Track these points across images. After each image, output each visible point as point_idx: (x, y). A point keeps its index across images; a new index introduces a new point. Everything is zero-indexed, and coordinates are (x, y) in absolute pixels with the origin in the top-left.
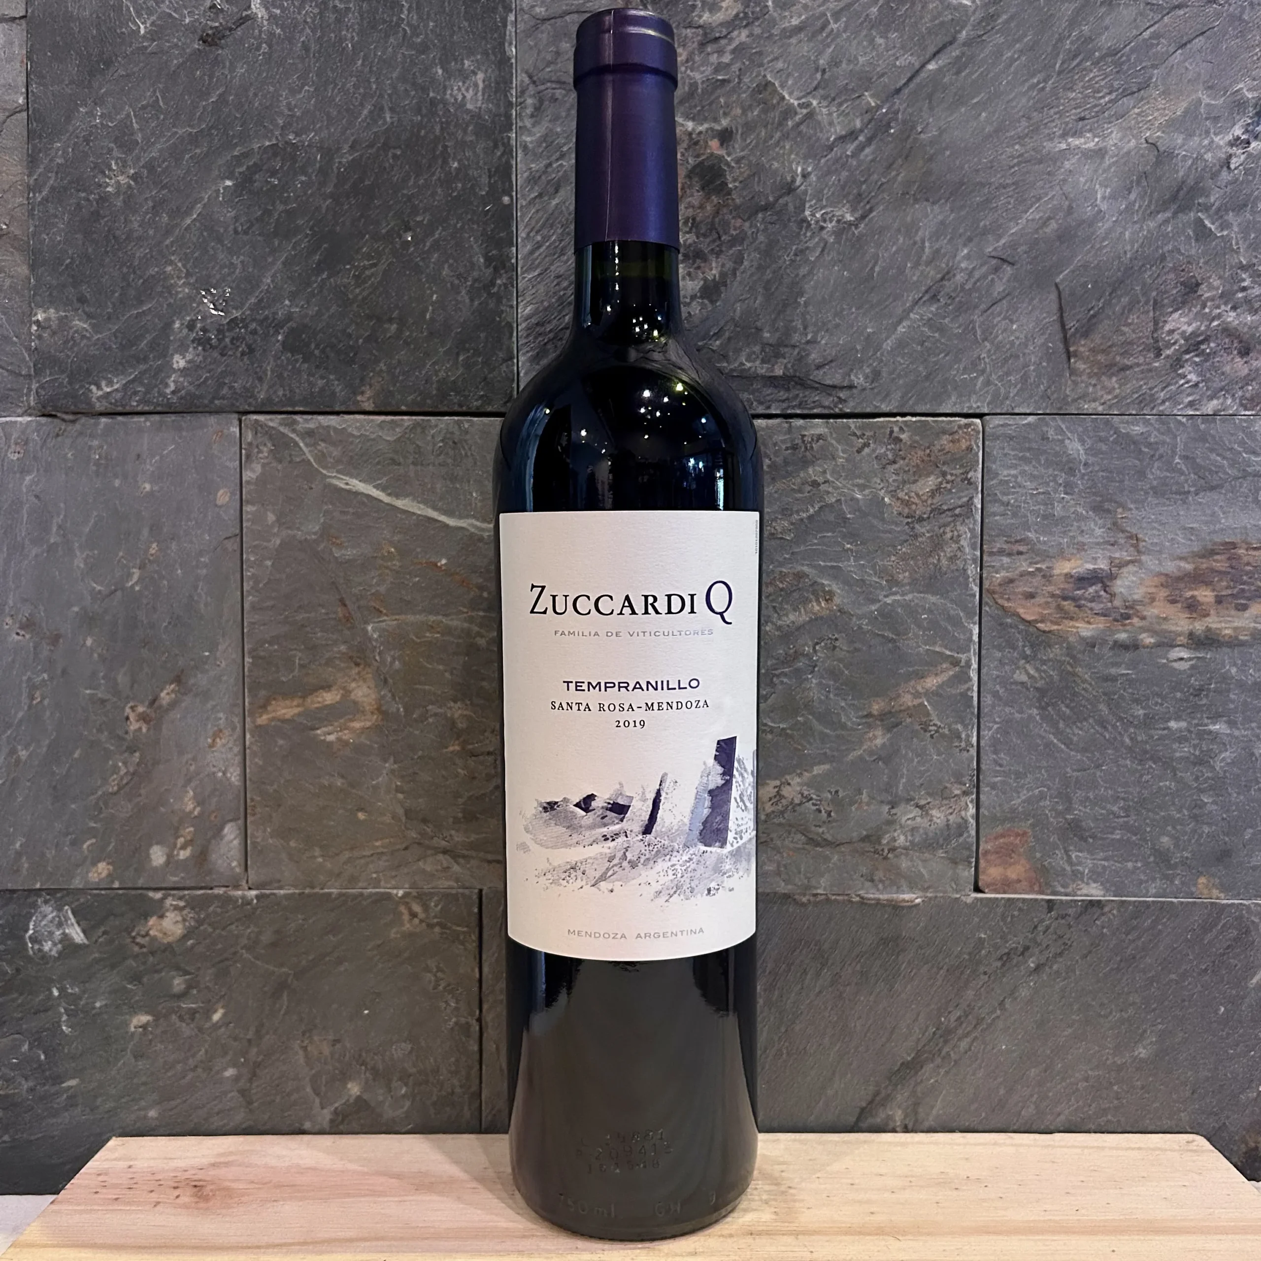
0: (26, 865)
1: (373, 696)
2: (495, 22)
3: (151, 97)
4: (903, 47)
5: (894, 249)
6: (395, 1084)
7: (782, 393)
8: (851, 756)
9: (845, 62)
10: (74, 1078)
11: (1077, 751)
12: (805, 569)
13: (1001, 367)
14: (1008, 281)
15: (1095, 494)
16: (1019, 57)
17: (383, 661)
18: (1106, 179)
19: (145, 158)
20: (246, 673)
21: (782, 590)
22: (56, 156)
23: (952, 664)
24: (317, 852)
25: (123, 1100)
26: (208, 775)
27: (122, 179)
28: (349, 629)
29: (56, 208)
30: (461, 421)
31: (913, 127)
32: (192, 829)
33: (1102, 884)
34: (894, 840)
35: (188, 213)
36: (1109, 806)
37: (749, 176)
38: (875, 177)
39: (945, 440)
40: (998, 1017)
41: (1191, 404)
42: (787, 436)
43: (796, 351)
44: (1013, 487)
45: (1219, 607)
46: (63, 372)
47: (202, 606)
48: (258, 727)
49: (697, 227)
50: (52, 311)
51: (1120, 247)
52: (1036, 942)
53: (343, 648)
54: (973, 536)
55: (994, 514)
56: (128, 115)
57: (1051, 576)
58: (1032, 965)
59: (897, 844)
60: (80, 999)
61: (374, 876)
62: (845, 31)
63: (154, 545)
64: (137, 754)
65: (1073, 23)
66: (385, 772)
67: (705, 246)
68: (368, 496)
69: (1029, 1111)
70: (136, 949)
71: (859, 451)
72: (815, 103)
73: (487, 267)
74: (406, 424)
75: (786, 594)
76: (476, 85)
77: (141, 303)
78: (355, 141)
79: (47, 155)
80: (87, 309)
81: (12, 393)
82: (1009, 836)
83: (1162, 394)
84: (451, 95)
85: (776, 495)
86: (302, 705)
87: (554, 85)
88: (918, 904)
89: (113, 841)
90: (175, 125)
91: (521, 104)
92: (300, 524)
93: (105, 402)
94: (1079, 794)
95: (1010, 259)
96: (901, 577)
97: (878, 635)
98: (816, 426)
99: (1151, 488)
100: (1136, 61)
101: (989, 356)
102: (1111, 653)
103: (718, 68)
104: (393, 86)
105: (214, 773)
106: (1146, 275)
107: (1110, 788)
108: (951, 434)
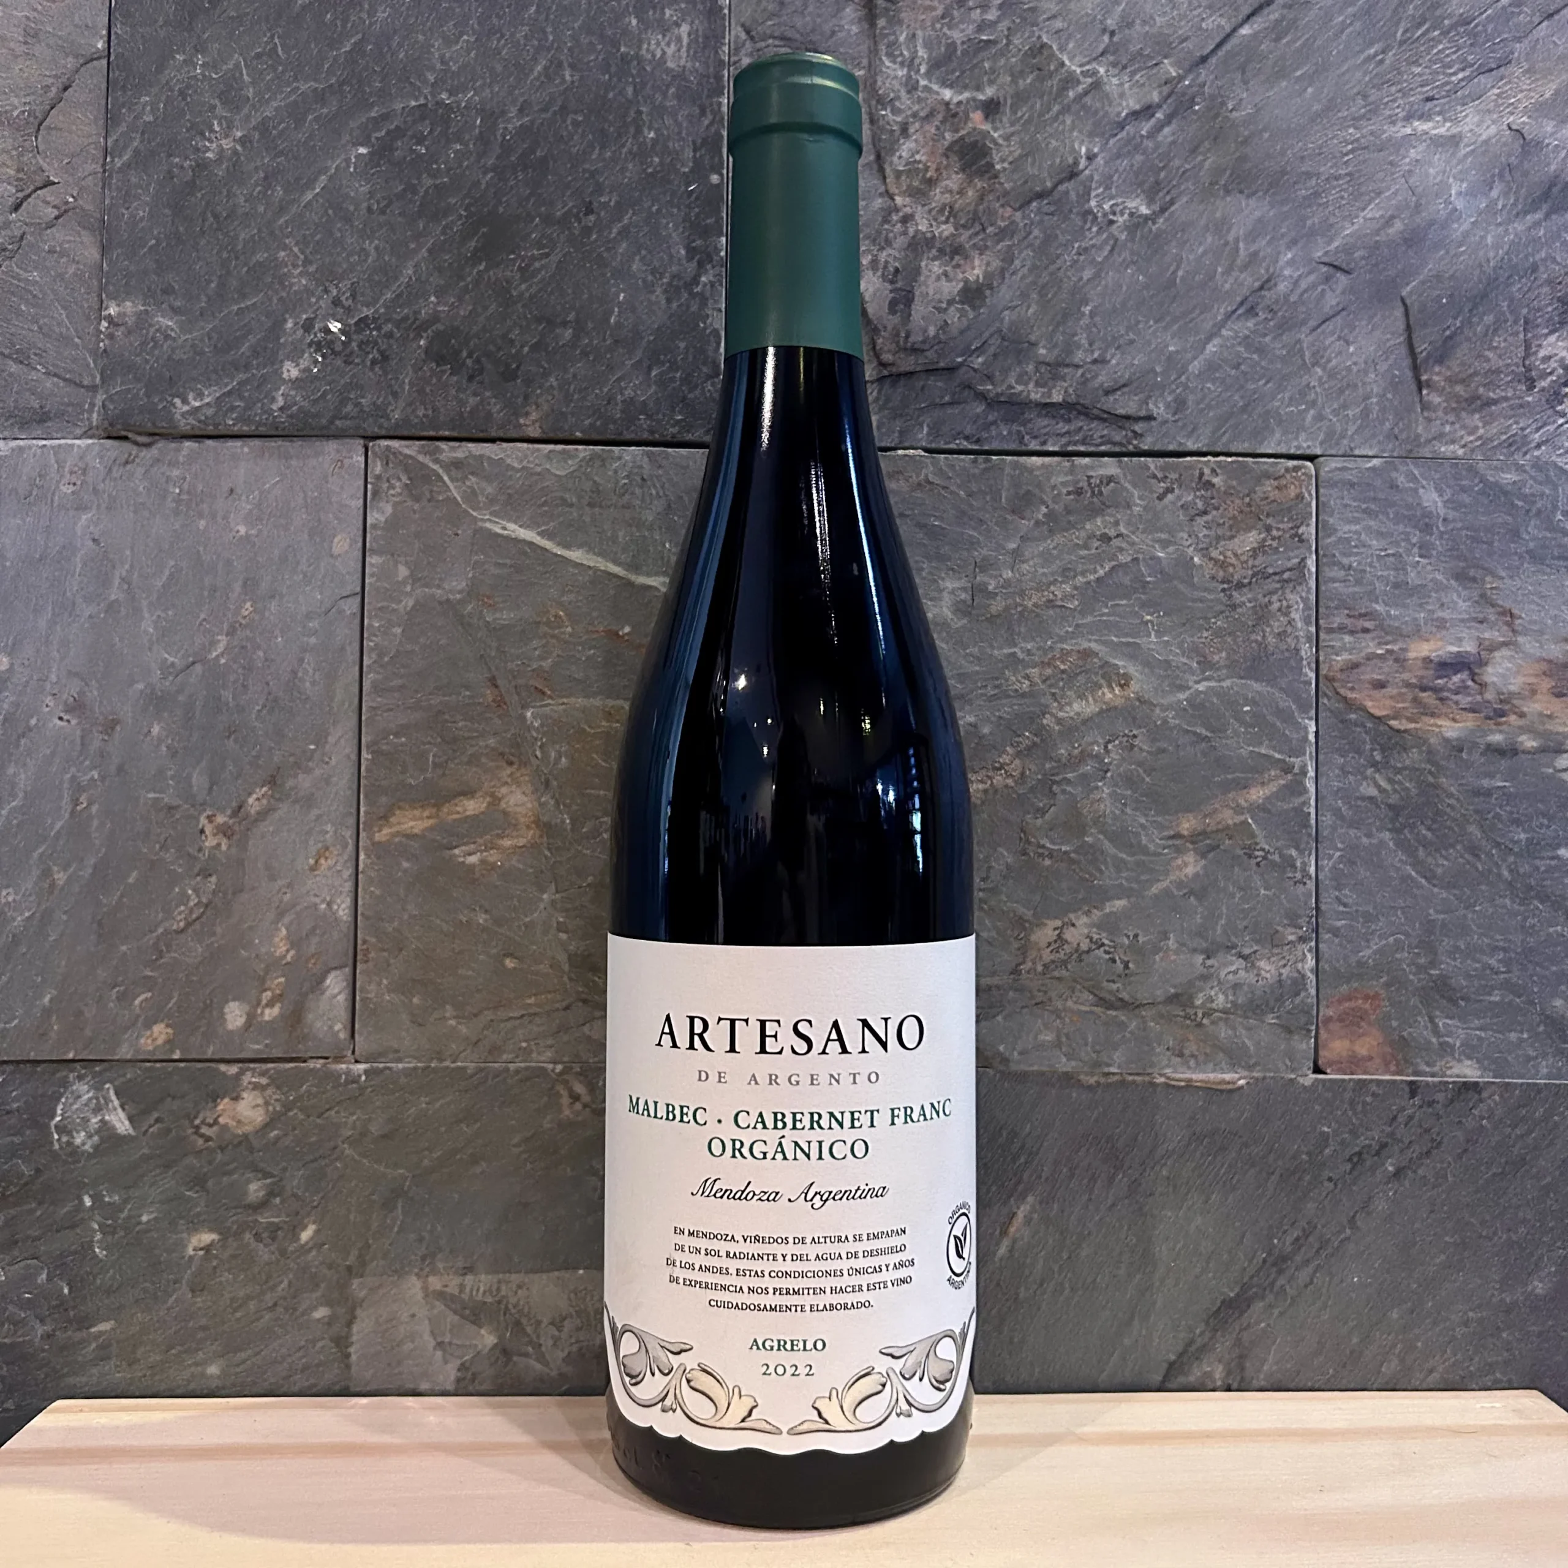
0: (56, 1028)
1: (529, 805)
3: (267, 43)
4: (1210, 7)
5: (1201, 250)
7: (1061, 425)
8: (1154, 890)
9: (1138, 21)
10: (108, 1320)
11: (1442, 888)
12: (1094, 646)
13: (1337, 398)
14: (1343, 293)
15: (1458, 558)
16: (1351, 24)
17: (545, 758)
18: (1461, 171)
19: (256, 118)
20: (363, 773)
21: (1063, 672)
22: (143, 113)
23: (1282, 770)
24: (449, 1011)
25: (173, 1351)
26: (307, 908)
27: (226, 144)
28: (499, 717)
29: (140, 177)
30: (654, 453)
31: (1223, 104)
32: (282, 980)
33: (1478, 1062)
34: (1211, 1000)
35: (310, 184)
36: (1485, 958)
37: (1021, 157)
38: (1177, 162)
39: (1268, 486)
40: (1348, 1239)
42: (1070, 478)
43: (1080, 371)
44: (1356, 547)
46: (137, 380)
47: (308, 684)
48: (373, 844)
49: (955, 217)
50: (128, 304)
51: (1481, 253)
52: (1395, 1138)
53: (492, 742)
54: (1307, 608)
55: (1334, 580)
56: (237, 66)
57: (1405, 660)
58: (1390, 1169)
59: (1214, 1005)
60: (122, 1211)
61: (524, 1045)
63: (248, 605)
64: (213, 879)
66: (542, 906)
67: (965, 239)
68: (531, 544)
69: (1391, 1367)
70: (200, 1141)
71: (1160, 498)
72: (1102, 70)
73: (690, 259)
74: (582, 455)
75: (1070, 677)
76: (679, 39)
77: (244, 296)
78: (525, 103)
79: (130, 110)
80: (173, 303)
81: (70, 409)
82: (1357, 998)
83: (1537, 436)
84: (648, 50)
85: (1055, 552)
86: (437, 816)
87: (777, 42)
88: (1242, 1087)
89: (176, 995)
90: (296, 79)
91: (735, 63)
92: (441, 579)
93: (191, 421)
94: (1447, 943)
95: (1344, 266)
96: (1216, 658)
97: (1188, 731)
98: (1105, 465)
99: (1527, 552)
100: (1495, 29)
101: (1321, 384)
102: (1483, 760)
103: (982, 27)
104: (575, 39)
105: (316, 905)
106: (1514, 288)
107: (1486, 936)
108: (1275, 479)
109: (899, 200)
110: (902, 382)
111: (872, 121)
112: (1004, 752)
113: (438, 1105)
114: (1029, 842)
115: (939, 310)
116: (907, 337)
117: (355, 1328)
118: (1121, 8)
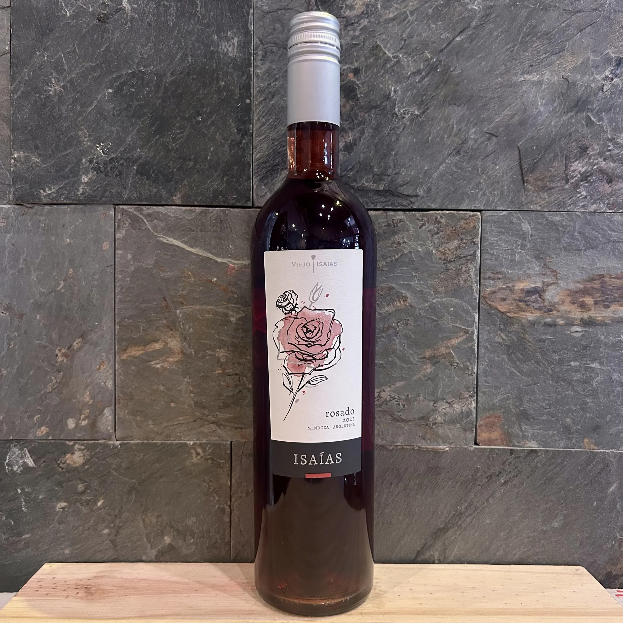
0: (5, 428)
1: (179, 345)
2: (243, 14)
3: (72, 47)
4: (444, 29)
5: (439, 128)
6: (187, 538)
7: (383, 198)
8: (415, 378)
9: (415, 36)
10: (28, 533)
11: (526, 376)
12: (394, 285)
13: (491, 187)
14: (495, 144)
15: (536, 250)
16: (501, 36)
17: (184, 328)
18: (543, 95)
19: (69, 78)
20: (116, 333)
21: (382, 295)
22: (25, 76)
23: (465, 333)
24: (150, 422)
25: (52, 545)
26: (96, 384)
28: (167, 312)
29: (24, 102)
30: (225, 210)
31: (449, 69)
32: (88, 410)
33: (537, 442)
34: (436, 419)
35: (90, 105)
36: (541, 404)
37: (368, 91)
38: (430, 93)
39: (462, 222)
40: (486, 507)
41: (583, 206)
42: (385, 220)
43: (390, 178)
44: (496, 246)
45: (596, 306)
46: (27, 183)
47: (94, 300)
48: (121, 360)
49: (342, 116)
50: (22, 152)
51: (550, 129)
52: (505, 470)
53: (165, 322)
54: (476, 270)
55: (487, 259)
56: (61, 56)
57: (514, 290)
58: (502, 481)
59: (437, 421)
60: (32, 494)
61: (179, 434)
62: (416, 21)
63: (71, 270)
64: (62, 373)
65: (527, 19)
66: (184, 383)
67: (345, 125)
68: (178, 247)
69: (500, 553)
70: (60, 469)
71: (420, 228)
72: (401, 56)
73: (238, 134)
74: (197, 211)
75: (384, 297)
76: (234, 44)
77: (66, 149)
78: (173, 71)
79: (20, 75)
80: (39, 152)
81: (1, 193)
82: (492, 417)
83: (569, 201)
84: (221, 49)
85: (379, 249)
86: (144, 350)
87: (272, 45)
88: (447, 451)
89: (49, 416)
90: (84, 61)
91: (256, 54)
92: (144, 260)
93: (47, 198)
94: (527, 397)
95: (495, 134)
96: (440, 290)
97: (429, 318)
98: (399, 215)
99: (563, 247)
100: (558, 37)
101: (485, 181)
102: (543, 328)
103: (353, 38)
104: (193, 44)
105: (100, 383)
106: (562, 143)
107: (542, 395)
108: (466, 220)
113: (147, 457)
117: (119, 537)
118: (409, 30)
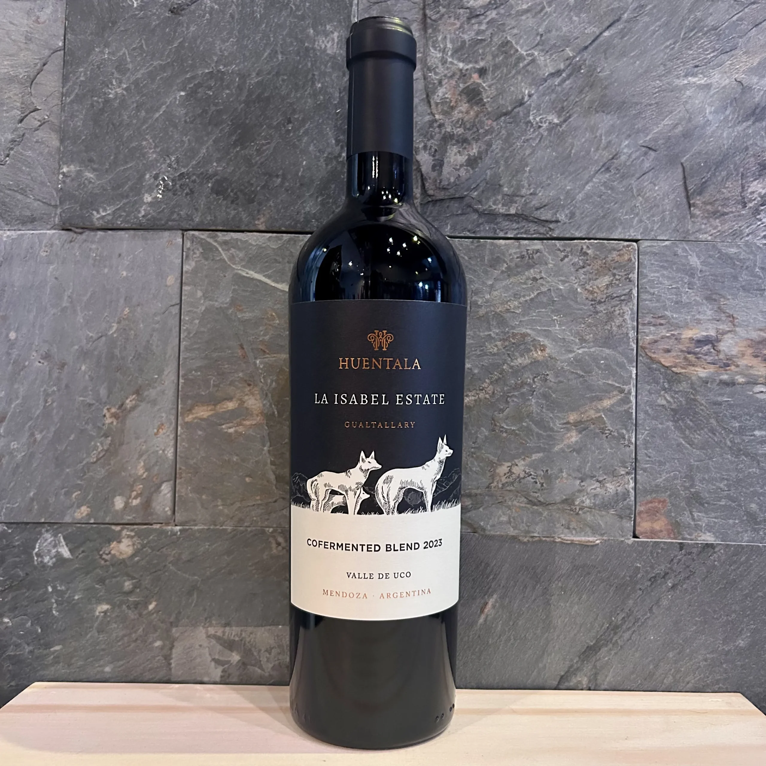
0: (36, 507)
1: (258, 405)
2: (345, 4)
3: (138, 43)
4: (589, 23)
5: (583, 140)
7: (514, 225)
8: (557, 448)
9: (554, 30)
10: (59, 645)
11: (697, 449)
12: (529, 331)
13: (649, 212)
14: (653, 161)
15: (707, 289)
16: (658, 30)
17: (266, 383)
18: (711, 101)
19: (133, 78)
20: (180, 389)
21: (514, 343)
22: (80, 76)
23: (619, 392)
24: (220, 502)
25: (89, 660)
26: (153, 453)
28: (245, 363)
29: (79, 106)
31: (595, 69)
32: (141, 486)
33: (713, 534)
34: (583, 502)
35: (157, 110)
36: (717, 484)
37: (496, 95)
38: (572, 98)
39: (614, 254)
40: (648, 618)
42: (518, 250)
44: (657, 284)
46: (77, 203)
47: (154, 347)
48: (185, 423)
49: (464, 125)
50: (72, 167)
51: (721, 141)
52: (672, 570)
53: (241, 374)
54: (632, 313)
55: (646, 300)
56: (124, 53)
57: (680, 339)
58: (670, 585)
59: (584, 505)
60: (66, 594)
61: (255, 518)
62: (555, 12)
63: (127, 309)
64: (110, 438)
65: (690, 11)
66: (264, 453)
67: (469, 135)
68: (260, 281)
69: (668, 680)
70: (103, 562)
71: (562, 260)
72: (536, 53)
73: (337, 145)
74: (285, 238)
75: (516, 345)
76: (333, 40)
77: (127, 163)
78: (260, 70)
79: (74, 75)
80: (93, 166)
81: (45, 216)
82: (655, 502)
83: (747, 230)
84: (318, 45)
85: (511, 286)
86: (214, 410)
88: (598, 544)
89: (91, 493)
90: (152, 59)
92: (217, 297)
93: (101, 222)
94: (699, 476)
95: (653, 148)
96: (588, 337)
97: (573, 372)
98: (536, 244)
100: (729, 32)
101: (641, 205)
102: (718, 388)
103: (478, 33)
104: (284, 39)
105: (157, 451)
106: (737, 158)
107: (719, 473)
108: (618, 251)
109: (437, 117)
110: (438, 204)
111: (425, 78)
112: (485, 382)
113: (213, 547)
114: (496, 425)
115: (457, 170)
116: (440, 182)
117: (174, 651)
118: (546, 23)
